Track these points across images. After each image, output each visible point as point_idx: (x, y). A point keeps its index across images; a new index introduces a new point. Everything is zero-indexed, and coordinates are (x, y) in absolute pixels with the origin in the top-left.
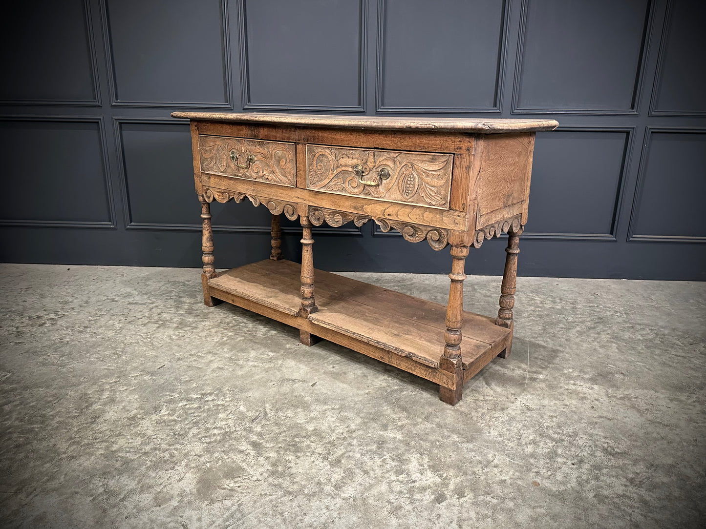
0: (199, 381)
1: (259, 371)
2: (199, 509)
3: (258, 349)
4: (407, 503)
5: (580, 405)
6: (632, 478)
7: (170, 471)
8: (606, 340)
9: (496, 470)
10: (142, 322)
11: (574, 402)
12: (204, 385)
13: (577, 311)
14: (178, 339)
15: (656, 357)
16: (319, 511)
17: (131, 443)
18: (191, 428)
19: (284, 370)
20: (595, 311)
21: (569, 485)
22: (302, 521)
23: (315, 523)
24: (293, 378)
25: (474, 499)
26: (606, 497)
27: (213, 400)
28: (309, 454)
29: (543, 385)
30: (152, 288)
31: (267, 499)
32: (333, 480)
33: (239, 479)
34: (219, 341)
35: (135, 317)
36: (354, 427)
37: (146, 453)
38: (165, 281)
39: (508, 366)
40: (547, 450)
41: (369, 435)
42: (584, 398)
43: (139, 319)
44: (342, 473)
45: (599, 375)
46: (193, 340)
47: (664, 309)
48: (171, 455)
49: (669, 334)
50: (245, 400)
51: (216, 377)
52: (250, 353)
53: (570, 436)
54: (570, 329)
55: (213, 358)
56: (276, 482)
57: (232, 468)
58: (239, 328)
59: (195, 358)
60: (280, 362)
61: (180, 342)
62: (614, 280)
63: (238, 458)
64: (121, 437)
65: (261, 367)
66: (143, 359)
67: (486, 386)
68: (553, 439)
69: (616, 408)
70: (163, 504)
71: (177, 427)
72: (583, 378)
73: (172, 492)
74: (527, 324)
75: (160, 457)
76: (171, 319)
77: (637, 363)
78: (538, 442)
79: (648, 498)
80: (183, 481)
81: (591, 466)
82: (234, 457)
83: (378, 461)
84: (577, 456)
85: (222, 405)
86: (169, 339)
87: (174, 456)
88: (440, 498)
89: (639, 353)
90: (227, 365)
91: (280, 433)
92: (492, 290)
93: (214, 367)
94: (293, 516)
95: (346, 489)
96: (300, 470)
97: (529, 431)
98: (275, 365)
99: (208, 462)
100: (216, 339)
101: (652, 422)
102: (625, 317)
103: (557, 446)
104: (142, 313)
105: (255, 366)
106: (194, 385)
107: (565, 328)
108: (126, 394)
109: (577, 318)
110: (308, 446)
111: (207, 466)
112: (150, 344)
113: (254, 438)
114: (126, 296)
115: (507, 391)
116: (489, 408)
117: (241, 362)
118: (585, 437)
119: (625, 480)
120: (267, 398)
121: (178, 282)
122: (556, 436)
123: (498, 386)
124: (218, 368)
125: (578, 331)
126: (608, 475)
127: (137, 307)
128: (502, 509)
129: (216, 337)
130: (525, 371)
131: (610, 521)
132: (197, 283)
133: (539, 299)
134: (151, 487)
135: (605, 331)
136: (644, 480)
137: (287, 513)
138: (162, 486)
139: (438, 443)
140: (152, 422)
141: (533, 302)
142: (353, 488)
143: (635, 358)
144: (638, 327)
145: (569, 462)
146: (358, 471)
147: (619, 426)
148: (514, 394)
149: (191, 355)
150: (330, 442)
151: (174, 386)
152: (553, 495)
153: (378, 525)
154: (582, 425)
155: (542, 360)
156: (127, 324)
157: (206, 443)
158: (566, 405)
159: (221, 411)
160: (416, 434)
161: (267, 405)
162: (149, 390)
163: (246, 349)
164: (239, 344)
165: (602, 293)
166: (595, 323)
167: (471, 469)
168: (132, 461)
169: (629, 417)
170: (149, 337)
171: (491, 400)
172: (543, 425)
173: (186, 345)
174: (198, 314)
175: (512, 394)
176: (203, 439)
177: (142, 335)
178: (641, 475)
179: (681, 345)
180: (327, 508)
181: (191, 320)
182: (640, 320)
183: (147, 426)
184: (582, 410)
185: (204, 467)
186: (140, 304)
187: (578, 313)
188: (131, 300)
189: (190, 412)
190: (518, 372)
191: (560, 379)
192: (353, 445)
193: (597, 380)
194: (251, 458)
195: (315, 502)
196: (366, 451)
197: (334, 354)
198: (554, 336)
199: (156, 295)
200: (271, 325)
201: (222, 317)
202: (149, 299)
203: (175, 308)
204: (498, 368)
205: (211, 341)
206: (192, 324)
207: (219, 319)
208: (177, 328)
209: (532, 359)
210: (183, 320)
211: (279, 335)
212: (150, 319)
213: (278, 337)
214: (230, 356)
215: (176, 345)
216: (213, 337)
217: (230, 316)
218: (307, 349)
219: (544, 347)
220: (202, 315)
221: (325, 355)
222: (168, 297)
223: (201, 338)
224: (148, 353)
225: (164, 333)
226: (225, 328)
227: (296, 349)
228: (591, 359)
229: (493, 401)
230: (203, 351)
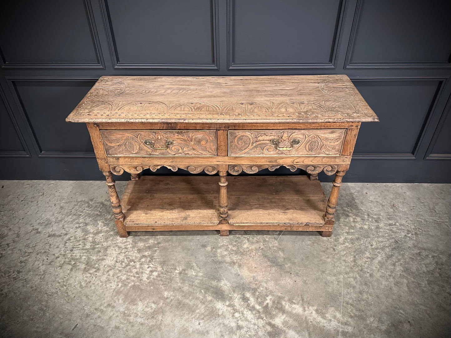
1: (145, 330)
3: (143, 299)
8: (399, 274)
10: (59, 262)
13: (380, 231)
14: (86, 287)
15: (435, 297)
19: (163, 328)
20: (393, 232)
34: (115, 288)
35: (54, 255)
38: (74, 201)
39: (327, 315)
43: (57, 258)
46: (97, 288)
47: (444, 226)
49: (446, 263)
52: (138, 304)
54: (374, 259)
55: (112, 313)
58: (130, 269)
59: (99, 314)
60: (160, 317)
61: (87, 291)
62: (409, 184)
65: (146, 325)
72: (380, 330)
76: (81, 257)
77: (421, 306)
89: (423, 291)
90: (122, 323)
93: (112, 326)
98: (156, 322)
100: (113, 286)
102: (415, 239)
104: (58, 249)
105: (142, 324)
107: (369, 258)
109: (379, 242)
112: (66, 295)
114: (47, 225)
117: (132, 319)
121: (84, 201)
125: (379, 262)
127: (55, 240)
129: (113, 283)
130: (339, 323)
132: (98, 203)
135: (399, 260)
143: (419, 300)
144: (424, 253)
149: (96, 309)
155: (351, 305)
156: (48, 266)
163: (135, 300)
164: (130, 293)
165: (399, 205)
166: (393, 249)
170: (65, 284)
173: (92, 294)
174: (99, 249)
177: (60, 281)
181: (94, 258)
182: (426, 243)
186: (57, 236)
187: (380, 234)
190: (333, 324)
191: (363, 332)
197: (200, 306)
198: (361, 270)
199: (69, 222)
200: (153, 263)
201: (117, 253)
202: (64, 228)
203: (83, 241)
204: (319, 319)
205: (109, 289)
206: (95, 264)
207: (115, 256)
208: (85, 270)
209: (345, 305)
210: (89, 258)
211: (159, 279)
212: (65, 259)
213: (158, 281)
214: (124, 310)
215: (85, 295)
216: (111, 283)
217: (123, 251)
218: (180, 297)
219: (354, 287)
220: (102, 251)
221: (193, 307)
222: (77, 225)
223: (102, 285)
224: (65, 308)
225: (76, 278)
226: (120, 269)
227: (172, 298)
228: (387, 303)
230: (105, 303)
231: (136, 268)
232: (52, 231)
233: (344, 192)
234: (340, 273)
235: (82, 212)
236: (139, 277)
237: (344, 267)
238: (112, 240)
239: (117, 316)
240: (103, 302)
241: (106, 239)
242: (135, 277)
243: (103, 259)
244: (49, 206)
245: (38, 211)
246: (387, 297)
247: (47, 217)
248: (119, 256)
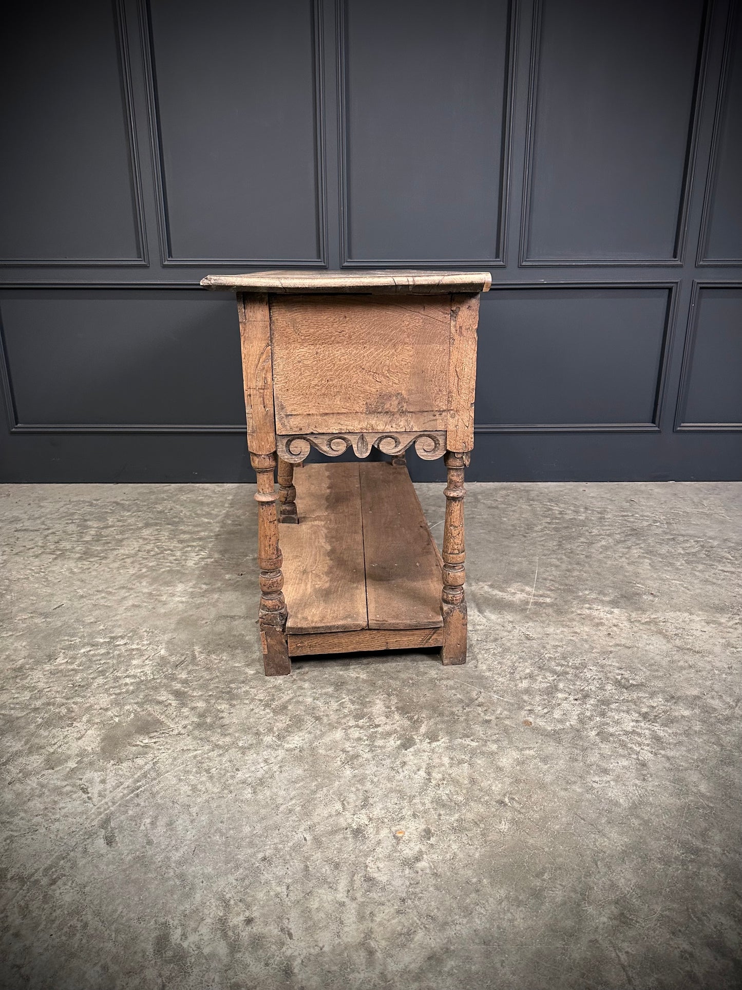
0: (108, 621)
2: (103, 769)
3: (187, 581)
4: (367, 751)
5: (594, 633)
6: (646, 713)
7: (67, 728)
8: (636, 555)
9: (480, 709)
10: (34, 552)
11: (586, 629)
12: (114, 626)
13: (606, 522)
14: (81, 573)
15: (697, 573)
16: (255, 765)
17: (17, 698)
18: (96, 678)
19: (221, 605)
20: (629, 522)
21: (568, 724)
22: (233, 777)
23: (249, 779)
24: (233, 614)
25: (449, 742)
26: (611, 735)
27: (125, 644)
28: (247, 702)
29: (550, 611)
30: (48, 510)
31: (190, 755)
32: (275, 729)
33: (155, 734)
34: (136, 573)
35: (24, 546)
37: (36, 710)
38: (65, 501)
39: (509, 589)
40: (546, 685)
42: (602, 624)
43: (30, 549)
44: (288, 720)
45: (623, 596)
46: (102, 573)
47: (717, 516)
48: (68, 709)
49: (719, 546)
50: (168, 642)
51: (131, 616)
52: (177, 586)
53: (577, 668)
54: (593, 543)
55: (127, 594)
56: (203, 736)
57: (148, 721)
58: (164, 556)
59: (103, 595)
60: (216, 596)
61: (83, 576)
62: (659, 483)
63: (155, 711)
64: (4, 691)
65: (190, 602)
66: (35, 598)
67: (478, 614)
68: (554, 672)
69: (638, 635)
70: (57, 766)
71: (78, 678)
72: (602, 601)
73: (69, 752)
74: (539, 539)
75: (55, 713)
76: (73, 548)
77: (673, 581)
78: (536, 676)
79: (661, 734)
80: (83, 739)
81: (598, 701)
82: (150, 709)
83: (334, 705)
84: (582, 690)
85: (137, 649)
86: (69, 573)
87: (72, 711)
88: (407, 743)
89: (677, 569)
90: (144, 602)
91: (212, 680)
92: (499, 500)
93: (127, 605)
94: (222, 772)
95: (291, 738)
96: (235, 720)
97: (526, 664)
98: (209, 600)
99: (117, 716)
100: (132, 571)
101: (680, 649)
102: (667, 527)
103: (559, 680)
104: (33, 542)
105: (182, 602)
106: (101, 627)
107: (586, 543)
108: (11, 640)
109: (603, 530)
110: (247, 692)
111: (115, 721)
112: (44, 580)
113: (178, 686)
114: (13, 521)
115: (504, 619)
116: (479, 639)
117: (164, 598)
118: (594, 668)
119: (637, 715)
120: (197, 639)
121: (82, 501)
122: (558, 668)
123: (493, 613)
124: (134, 606)
125: (603, 546)
126: (618, 710)
127: (27, 535)
128: (483, 753)
129: (131, 569)
130: (530, 595)
131: (612, 761)
132: (108, 502)
133: (557, 508)
134: (42, 748)
135: (638, 544)
136: (660, 714)
137: (214, 769)
138: (56, 746)
139: (411, 682)
140: (45, 673)
141: (550, 512)
142: (300, 737)
143: (670, 576)
144: (681, 539)
145: (571, 698)
146: (308, 718)
147: (639, 655)
148: (511, 622)
149: (98, 591)
150: (275, 687)
151: (74, 629)
152: (547, 735)
153: (328, 777)
154: (593, 655)
155: (553, 581)
156: (14, 556)
157: (115, 694)
158: (576, 633)
159: (136, 657)
160: (385, 672)
161: (196, 647)
162: (42, 635)
163: (171, 582)
164: (163, 576)
165: (641, 500)
166: (626, 536)
167: (449, 709)
168: (18, 718)
169: (653, 645)
170: (42, 571)
171: (483, 630)
172: (544, 656)
173: (92, 579)
174: (108, 541)
176: (111, 689)
177: (33, 568)
178: (657, 708)
179: (732, 558)
180: (266, 761)
181: (99, 548)
182: (685, 530)
183: (38, 678)
184: (595, 638)
185: (112, 722)
186: (31, 531)
187: (606, 524)
188: (19, 526)
189: (94, 659)
190: (520, 596)
191: (572, 602)
192: (304, 689)
193: (619, 602)
194: (173, 709)
195: (251, 756)
196: (321, 694)
198: (571, 553)
199: (53, 519)
200: (205, 551)
201: (141, 543)
202: (43, 524)
203: (79, 534)
204: (496, 592)
205: (125, 574)
206: (100, 553)
207: (136, 546)
208: (80, 559)
209: (541, 581)
210: (89, 549)
212: (45, 549)
214: (150, 591)
215: (78, 580)
216: (128, 569)
217: (152, 542)
219: (557, 566)
220: (113, 543)
222: (70, 521)
223: (112, 571)
224: (41, 591)
225: (63, 565)
226: (145, 557)
227: (238, 579)
229: (485, 631)
230: (115, 586)
231: (174, 556)
232: (21, 527)
233: (546, 490)
234: (533, 555)
235: (78, 510)
236: (179, 563)
237: (541, 550)
238: (133, 533)
240: (112, 585)
241: (121, 533)
242: (172, 563)
243: (114, 549)
244: (18, 506)
248: (145, 546)
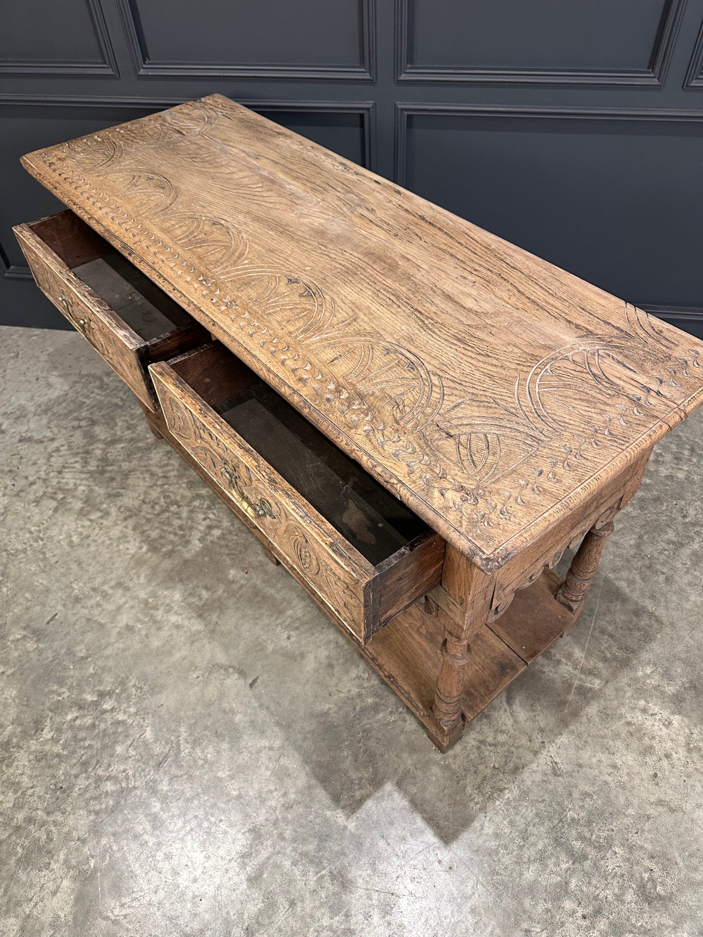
0: (99, 659)
1: (183, 639)
3: (187, 579)
5: (637, 769)
7: (45, 872)
10: (35, 493)
11: (630, 759)
12: (103, 669)
14: (79, 545)
18: (78, 776)
24: (228, 662)
27: (112, 710)
29: (594, 709)
30: (56, 394)
32: (246, 916)
33: (127, 899)
34: (136, 553)
35: (26, 478)
36: (293, 796)
37: (18, 828)
38: (75, 374)
40: (555, 880)
41: (311, 817)
42: (648, 750)
43: (31, 484)
44: (260, 900)
45: (692, 686)
46: (100, 549)
48: (48, 835)
50: (155, 714)
51: (123, 650)
52: (176, 589)
54: (682, 545)
55: (123, 600)
57: (122, 873)
58: (168, 518)
59: (98, 599)
60: (214, 618)
61: (81, 552)
63: (131, 852)
65: (186, 629)
66: (30, 597)
67: (506, 706)
68: (571, 853)
69: (690, 782)
71: (61, 772)
72: (663, 694)
73: (43, 918)
75: (34, 840)
76: (76, 487)
80: (58, 895)
81: (610, 923)
82: (126, 848)
84: (596, 898)
85: (123, 723)
86: (68, 544)
87: (51, 840)
90: (139, 621)
93: (120, 625)
97: (542, 829)
99: (93, 857)
100: (132, 549)
103: (574, 870)
104: (36, 468)
105: (178, 627)
106: (91, 671)
107: (673, 543)
111: (90, 866)
112: (41, 556)
115: (534, 721)
116: (497, 766)
117: (159, 614)
118: (620, 851)
120: (185, 712)
122: (577, 845)
123: (525, 707)
124: (127, 627)
125: (694, 553)
129: (132, 542)
130: (575, 669)
134: (18, 904)
138: (32, 904)
140: (30, 757)
145: (580, 912)
146: (282, 900)
149: (94, 590)
151: (65, 669)
154: (625, 820)
155: (611, 636)
156: (14, 499)
157: (95, 812)
158: (614, 766)
159: (120, 738)
161: (182, 729)
162: (32, 677)
170: (41, 535)
171: (503, 744)
172: (566, 816)
173: (90, 561)
174: (113, 474)
175: (542, 730)
176: (91, 802)
177: (33, 529)
181: (102, 491)
183: (23, 765)
184: (637, 781)
185: (86, 868)
186: (36, 442)
188: (24, 429)
189: (80, 735)
190: (564, 670)
191: (625, 693)
192: (284, 839)
193: (684, 700)
194: (148, 852)
196: (301, 854)
197: (295, 602)
198: (649, 567)
199: (60, 415)
200: (215, 511)
201: (147, 484)
202: (49, 427)
203: (84, 455)
205: (124, 554)
206: (102, 503)
207: (141, 490)
208: (82, 513)
209: (596, 634)
210: (91, 491)
211: (223, 543)
212: (47, 487)
213: (221, 547)
214: (146, 597)
215: (76, 561)
216: (128, 542)
217: (159, 483)
218: (258, 583)
220: (118, 479)
221: (282, 603)
222: (76, 423)
223: (111, 544)
224: (37, 581)
225: (63, 526)
226: (148, 516)
227: (242, 582)
228: (690, 640)
229: (506, 748)
230: (111, 579)
231: (180, 518)
232: (26, 431)
235: (87, 397)
236: (183, 536)
237: (612, 557)
238: (141, 459)
239: (132, 607)
240: (109, 577)
241: (128, 456)
242: (175, 534)
243: (118, 495)
244: (27, 381)
245: (4, 389)
246: (693, 629)
247: (19, 403)
248: (151, 491)
